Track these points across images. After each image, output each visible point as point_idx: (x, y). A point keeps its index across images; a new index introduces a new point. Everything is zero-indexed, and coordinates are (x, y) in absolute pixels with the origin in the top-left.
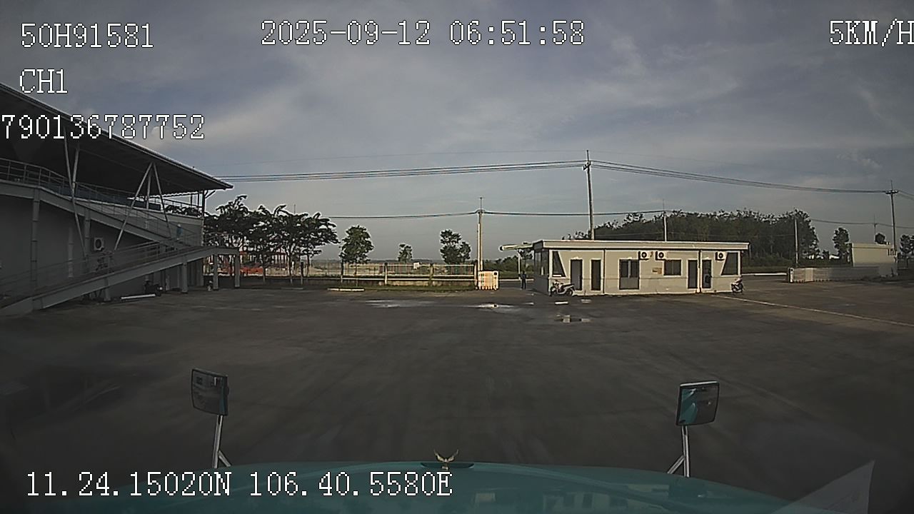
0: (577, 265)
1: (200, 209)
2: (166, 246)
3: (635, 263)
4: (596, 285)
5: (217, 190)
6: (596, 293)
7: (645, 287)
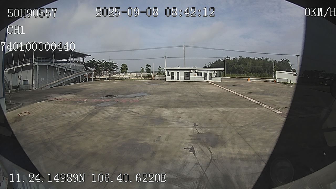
0: (173, 74)
1: (83, 62)
2: (76, 72)
3: (189, 73)
4: (178, 79)
5: (87, 57)
6: (178, 80)
7: (191, 79)
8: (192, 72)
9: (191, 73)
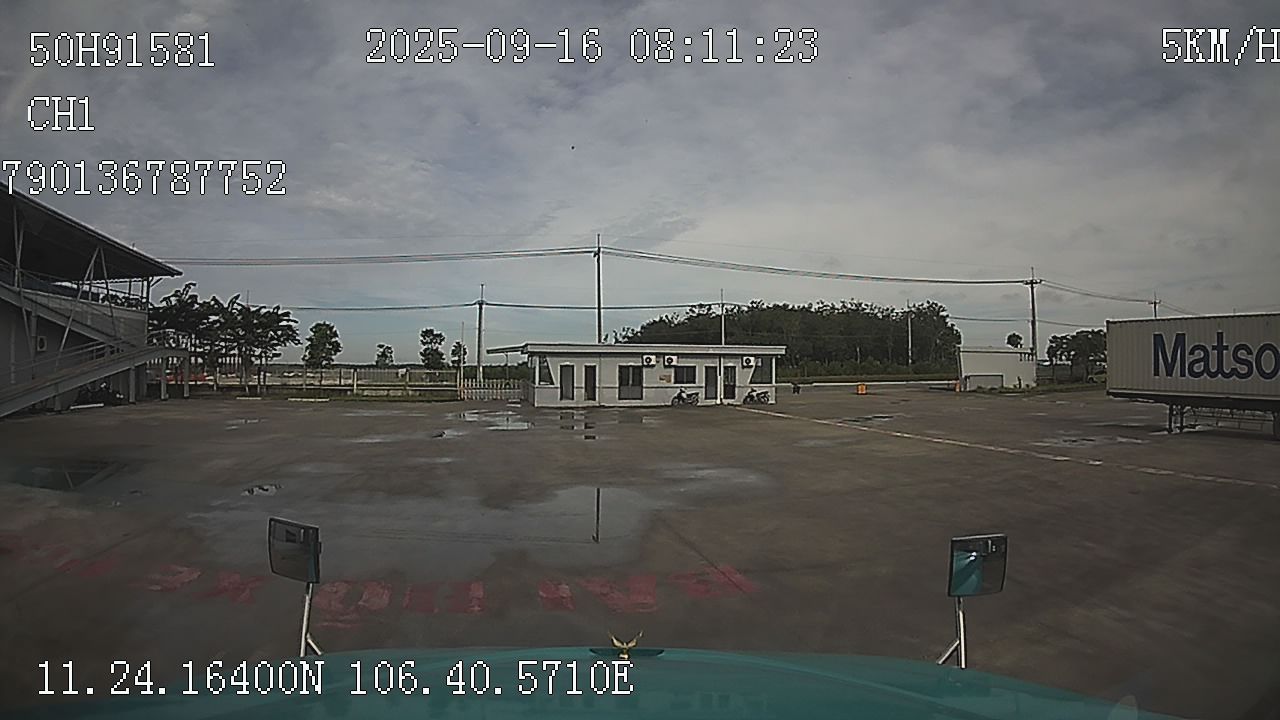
0: (568, 372)
1: (145, 301)
2: (111, 347)
3: (638, 370)
4: (590, 395)
5: (163, 277)
6: (590, 403)
7: (650, 397)
8: (653, 366)
9: (649, 369)
